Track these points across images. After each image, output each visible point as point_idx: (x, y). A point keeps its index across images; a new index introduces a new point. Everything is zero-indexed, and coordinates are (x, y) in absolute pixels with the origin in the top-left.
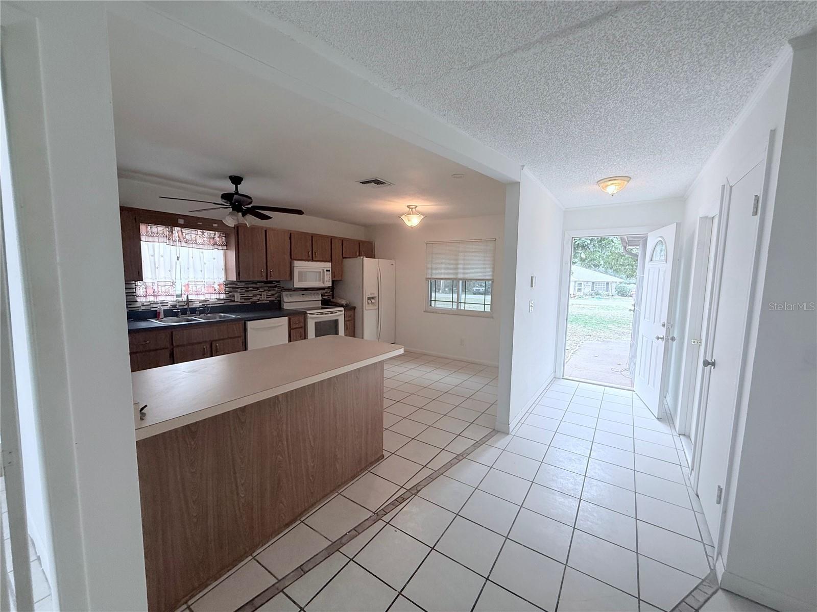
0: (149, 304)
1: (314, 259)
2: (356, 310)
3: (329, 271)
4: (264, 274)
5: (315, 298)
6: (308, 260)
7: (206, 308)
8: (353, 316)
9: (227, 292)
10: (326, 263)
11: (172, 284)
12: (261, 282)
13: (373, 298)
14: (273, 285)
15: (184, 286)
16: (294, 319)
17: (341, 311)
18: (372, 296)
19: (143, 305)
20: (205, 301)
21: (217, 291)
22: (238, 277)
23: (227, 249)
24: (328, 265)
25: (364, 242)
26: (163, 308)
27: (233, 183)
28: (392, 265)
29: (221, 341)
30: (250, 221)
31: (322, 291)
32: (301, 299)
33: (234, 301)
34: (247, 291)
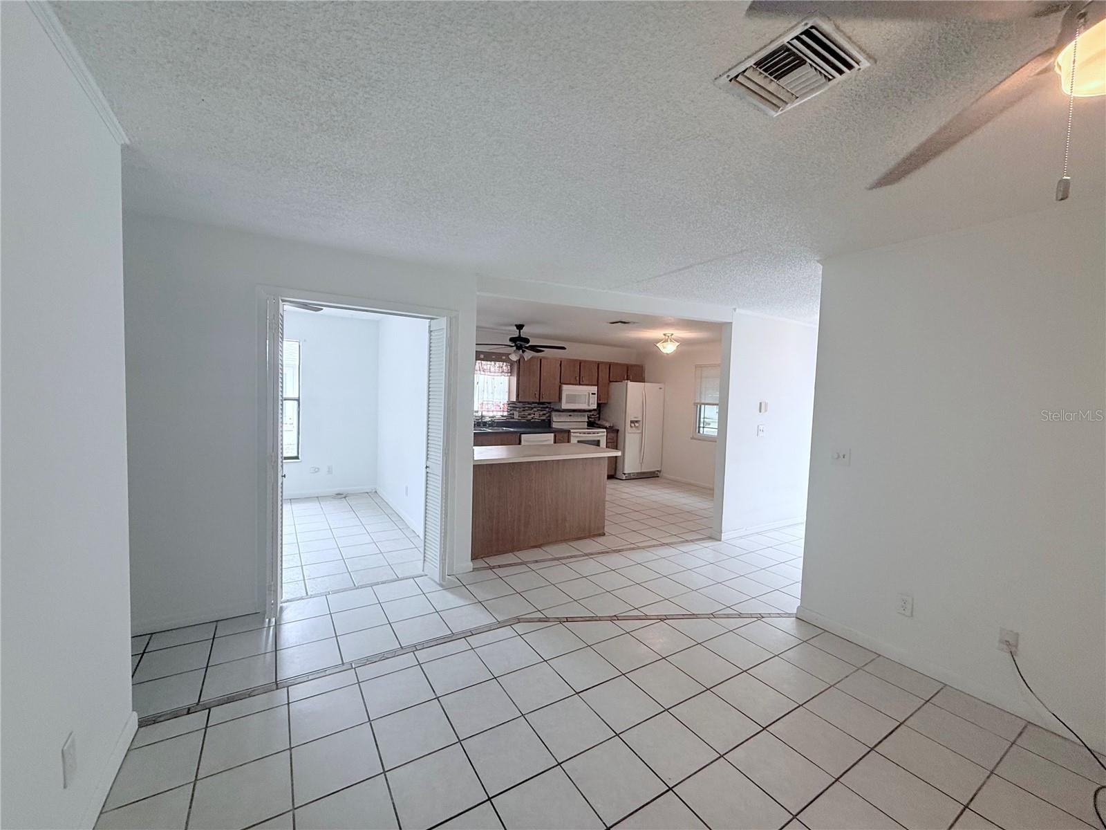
1: (581, 383)
2: (619, 434)
3: (594, 394)
4: (537, 396)
5: (582, 419)
6: (576, 384)
7: (493, 422)
8: (615, 439)
9: (509, 411)
10: (592, 387)
12: (536, 403)
13: (637, 422)
14: (545, 406)
16: (560, 436)
17: (604, 432)
18: (636, 419)
20: (493, 417)
21: (502, 409)
22: (517, 398)
23: (510, 376)
24: (594, 389)
25: (632, 366)
27: (517, 328)
28: (660, 388)
30: (528, 355)
31: (589, 413)
32: (568, 419)
33: (513, 418)
34: (524, 410)
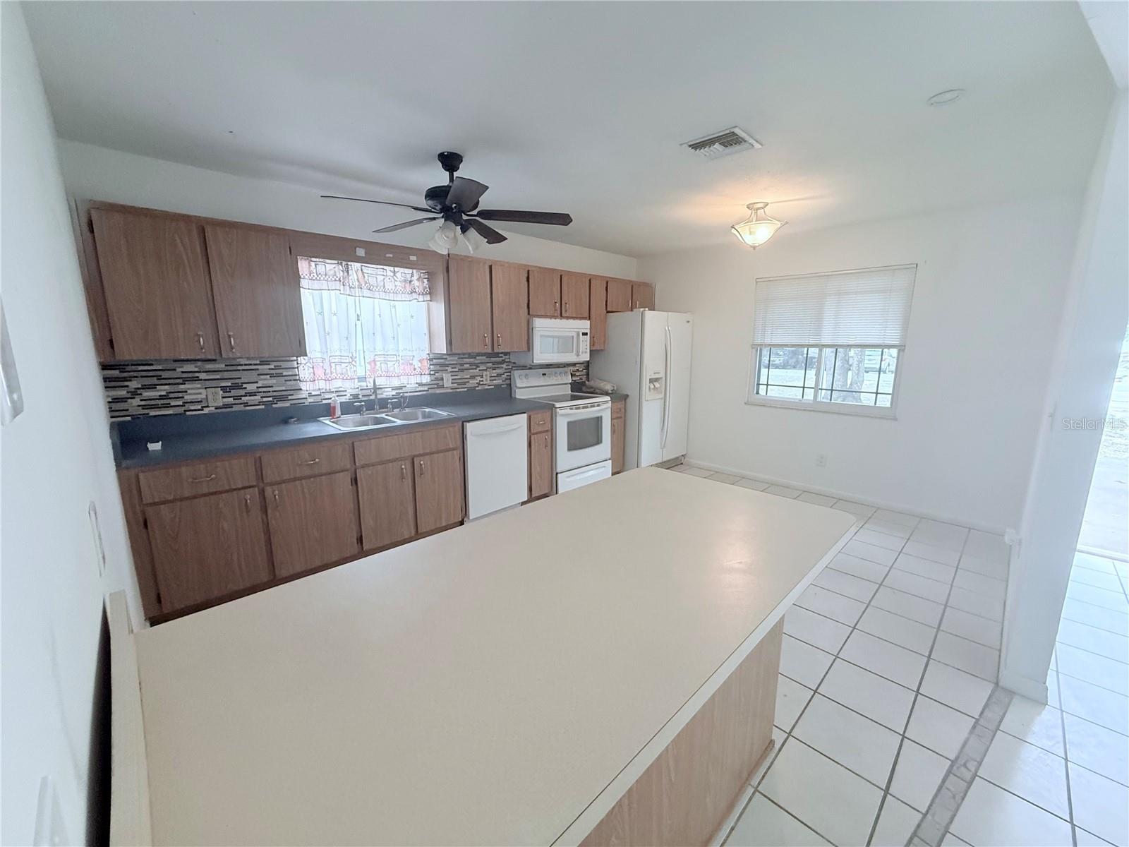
0: (318, 393)
1: (564, 314)
2: (628, 400)
3: (586, 334)
4: (488, 341)
5: (562, 379)
6: (555, 317)
7: (402, 400)
8: (624, 410)
9: (432, 373)
10: (583, 321)
11: (351, 361)
12: (483, 355)
13: (657, 380)
14: (500, 360)
15: (369, 363)
16: (537, 417)
17: (606, 402)
18: (657, 376)
19: (310, 395)
20: (401, 388)
21: (418, 370)
22: (449, 347)
23: (431, 301)
24: (585, 325)
25: (639, 284)
26: (340, 400)
27: (446, 167)
28: (688, 322)
29: (427, 457)
31: (573, 369)
32: (542, 381)
33: (443, 387)
34: (462, 370)
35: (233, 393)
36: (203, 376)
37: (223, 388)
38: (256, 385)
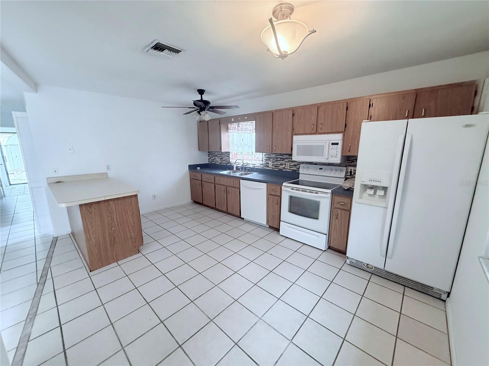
1: (319, 131)
3: (337, 144)
4: (270, 149)
6: (311, 134)
8: (349, 205)
10: (334, 136)
16: (272, 187)
18: (375, 184)
22: (256, 151)
27: (200, 94)
29: (230, 187)
35: (222, 160)
36: (218, 155)
37: (220, 159)
38: (225, 159)
